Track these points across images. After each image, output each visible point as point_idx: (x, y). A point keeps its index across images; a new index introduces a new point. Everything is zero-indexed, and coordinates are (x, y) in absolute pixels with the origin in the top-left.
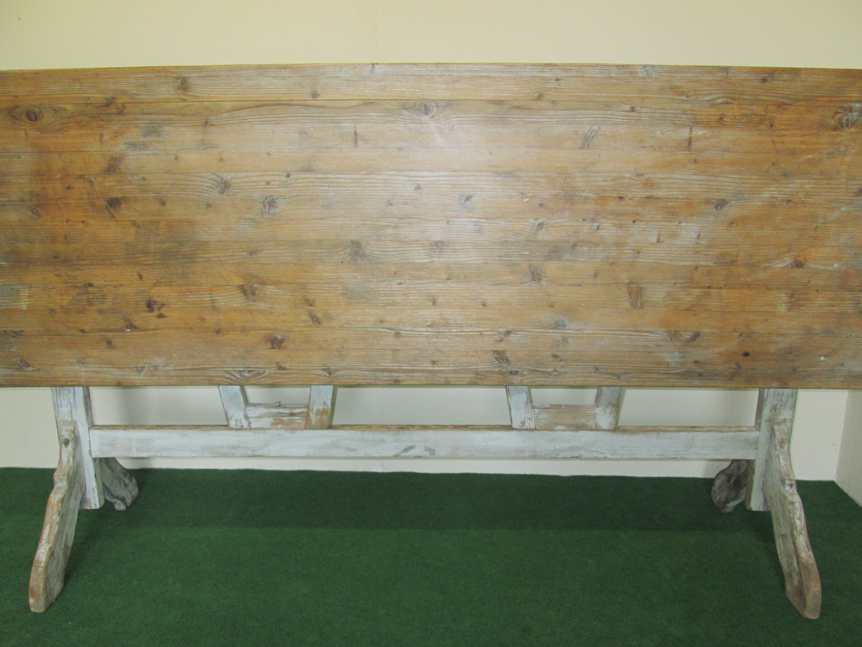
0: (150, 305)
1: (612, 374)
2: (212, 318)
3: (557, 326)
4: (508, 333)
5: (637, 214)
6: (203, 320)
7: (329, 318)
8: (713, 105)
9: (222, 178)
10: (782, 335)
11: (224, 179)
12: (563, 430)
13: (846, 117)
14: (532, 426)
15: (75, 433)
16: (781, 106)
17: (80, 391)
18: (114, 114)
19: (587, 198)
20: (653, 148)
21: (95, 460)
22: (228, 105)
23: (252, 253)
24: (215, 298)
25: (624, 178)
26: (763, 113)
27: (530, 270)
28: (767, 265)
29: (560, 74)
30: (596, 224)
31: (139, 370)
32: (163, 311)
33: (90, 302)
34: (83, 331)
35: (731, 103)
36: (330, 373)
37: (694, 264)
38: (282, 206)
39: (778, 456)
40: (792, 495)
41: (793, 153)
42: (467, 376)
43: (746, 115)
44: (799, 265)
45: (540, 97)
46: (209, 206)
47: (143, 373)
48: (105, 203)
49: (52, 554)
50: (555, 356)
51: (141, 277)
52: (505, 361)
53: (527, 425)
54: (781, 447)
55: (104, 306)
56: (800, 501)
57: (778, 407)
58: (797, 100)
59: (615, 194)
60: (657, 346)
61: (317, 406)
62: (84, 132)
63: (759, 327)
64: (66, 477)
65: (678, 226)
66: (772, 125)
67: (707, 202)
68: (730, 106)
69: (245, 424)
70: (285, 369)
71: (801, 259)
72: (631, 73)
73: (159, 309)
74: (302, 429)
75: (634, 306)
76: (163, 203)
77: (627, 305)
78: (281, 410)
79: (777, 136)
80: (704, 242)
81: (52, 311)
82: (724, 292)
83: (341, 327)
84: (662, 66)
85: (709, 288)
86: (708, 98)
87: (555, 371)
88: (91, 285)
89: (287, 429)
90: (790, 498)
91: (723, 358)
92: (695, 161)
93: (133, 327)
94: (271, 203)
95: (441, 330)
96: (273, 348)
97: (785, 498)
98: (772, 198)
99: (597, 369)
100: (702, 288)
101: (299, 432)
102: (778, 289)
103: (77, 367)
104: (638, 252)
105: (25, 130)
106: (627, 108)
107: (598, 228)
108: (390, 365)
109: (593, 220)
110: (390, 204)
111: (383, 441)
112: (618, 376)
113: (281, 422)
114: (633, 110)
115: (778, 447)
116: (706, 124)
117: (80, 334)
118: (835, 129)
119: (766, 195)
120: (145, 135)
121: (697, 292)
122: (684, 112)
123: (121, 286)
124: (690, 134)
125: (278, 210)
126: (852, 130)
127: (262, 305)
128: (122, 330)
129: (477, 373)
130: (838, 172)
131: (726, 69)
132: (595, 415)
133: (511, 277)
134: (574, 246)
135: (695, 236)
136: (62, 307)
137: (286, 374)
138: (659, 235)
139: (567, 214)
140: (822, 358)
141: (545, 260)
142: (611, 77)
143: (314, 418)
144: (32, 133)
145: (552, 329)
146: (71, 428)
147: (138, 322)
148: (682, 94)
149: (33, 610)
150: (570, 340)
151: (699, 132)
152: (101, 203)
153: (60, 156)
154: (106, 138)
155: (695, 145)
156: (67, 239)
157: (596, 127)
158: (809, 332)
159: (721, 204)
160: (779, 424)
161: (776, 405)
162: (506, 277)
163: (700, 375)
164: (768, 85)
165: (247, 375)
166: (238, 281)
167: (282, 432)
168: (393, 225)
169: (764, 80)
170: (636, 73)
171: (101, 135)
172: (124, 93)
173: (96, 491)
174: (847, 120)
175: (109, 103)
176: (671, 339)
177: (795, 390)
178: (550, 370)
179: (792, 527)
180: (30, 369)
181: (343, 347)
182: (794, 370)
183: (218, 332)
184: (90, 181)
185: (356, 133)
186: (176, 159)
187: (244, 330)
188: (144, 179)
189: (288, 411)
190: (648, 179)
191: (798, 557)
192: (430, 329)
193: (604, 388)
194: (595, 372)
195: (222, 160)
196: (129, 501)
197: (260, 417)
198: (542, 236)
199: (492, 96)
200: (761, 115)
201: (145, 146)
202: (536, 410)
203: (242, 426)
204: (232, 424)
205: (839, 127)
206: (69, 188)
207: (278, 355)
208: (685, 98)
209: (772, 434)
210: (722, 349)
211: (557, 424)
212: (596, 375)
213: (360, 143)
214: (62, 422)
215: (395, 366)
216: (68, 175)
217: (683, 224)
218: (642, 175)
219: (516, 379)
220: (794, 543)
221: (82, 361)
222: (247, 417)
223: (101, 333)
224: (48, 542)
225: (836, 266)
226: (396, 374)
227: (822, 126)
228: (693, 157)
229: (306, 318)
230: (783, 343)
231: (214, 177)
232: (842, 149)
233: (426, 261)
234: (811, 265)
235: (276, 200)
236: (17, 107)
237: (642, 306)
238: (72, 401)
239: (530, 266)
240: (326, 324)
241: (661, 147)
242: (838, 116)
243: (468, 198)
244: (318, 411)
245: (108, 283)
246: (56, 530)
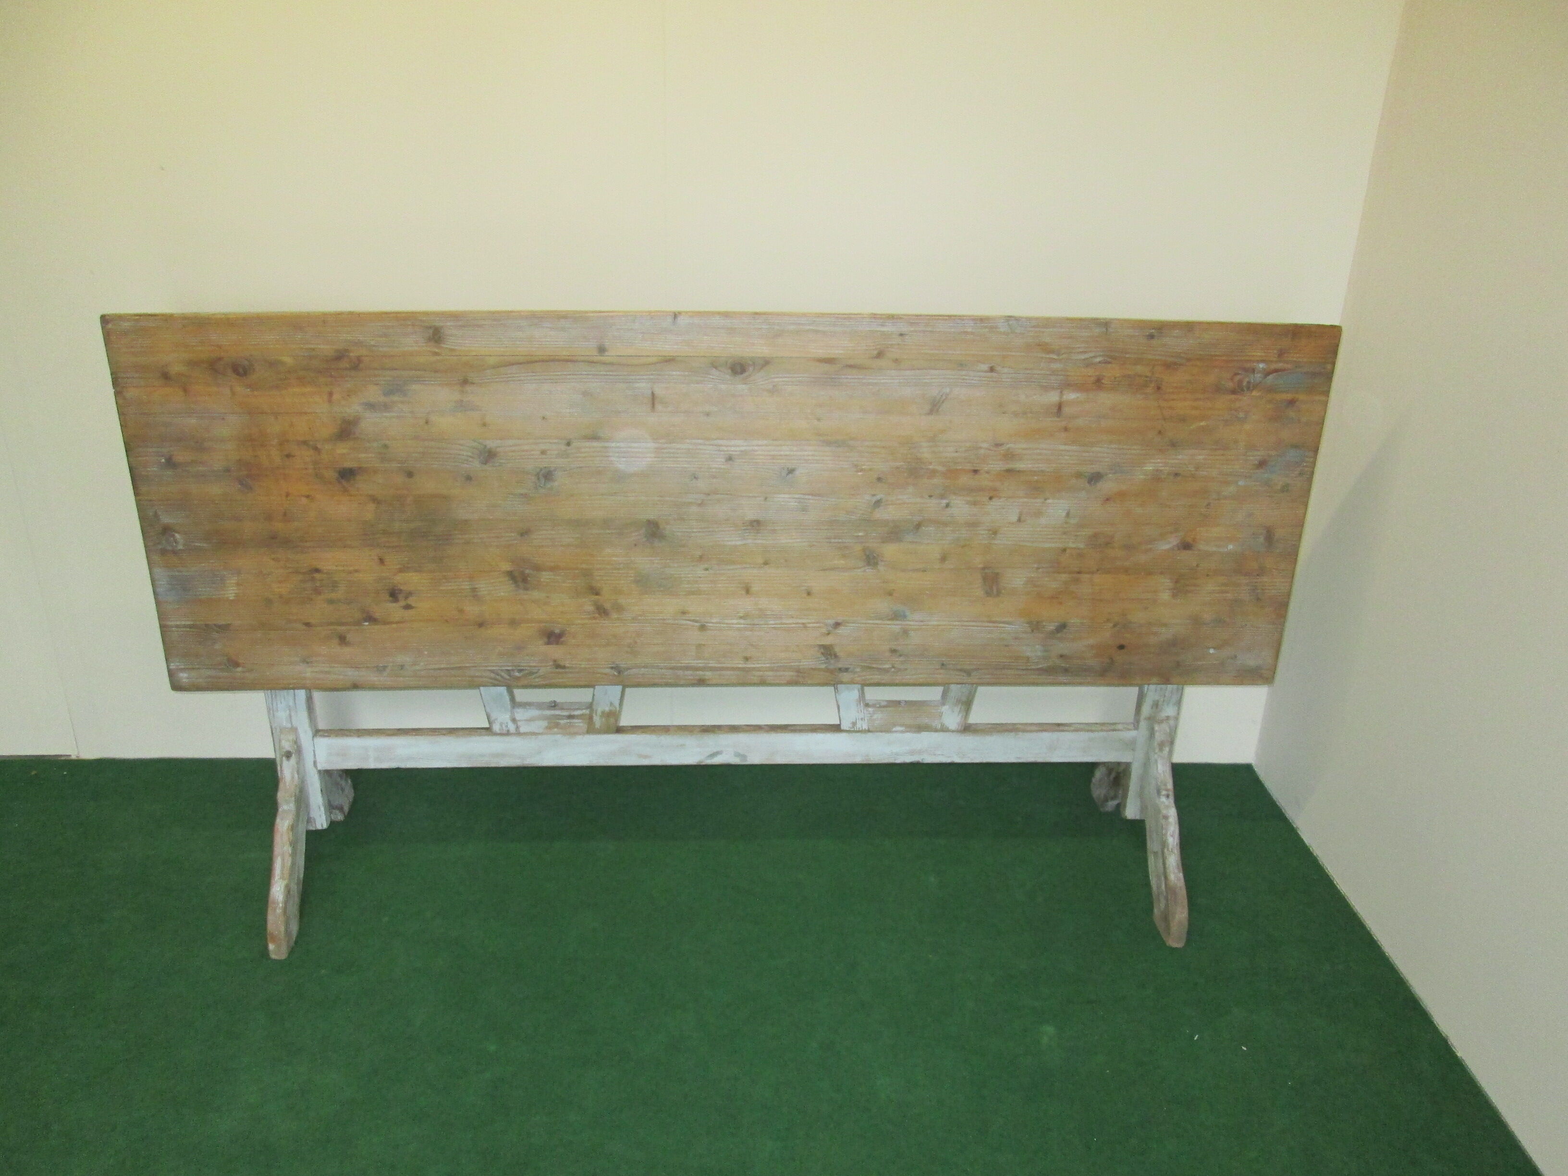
0: (394, 594)
1: (961, 670)
2: (472, 610)
3: (896, 616)
4: (837, 625)
5: (995, 490)
6: (461, 611)
7: (619, 608)
8: (1088, 364)
9: (485, 446)
10: (1165, 625)
11: (488, 447)
12: (902, 732)
13: (1247, 380)
14: (865, 727)
15: (296, 742)
16: (1169, 366)
17: (301, 694)
18: (346, 369)
19: (934, 472)
20: (1016, 414)
21: (319, 772)
22: (492, 361)
23: (524, 533)
24: (477, 586)
25: (981, 448)
26: (1149, 374)
27: (865, 554)
28: (1149, 546)
29: (905, 329)
30: (944, 502)
31: (381, 669)
32: (411, 601)
33: (317, 591)
34: (308, 624)
35: (1109, 363)
36: (619, 672)
37: (1061, 546)
38: (561, 481)
39: (1156, 761)
40: (1167, 807)
41: (1183, 419)
42: (787, 673)
43: (1129, 376)
44: (1186, 546)
45: (880, 355)
46: (469, 478)
47: (385, 674)
48: (336, 475)
49: (288, 891)
50: (894, 651)
51: (381, 561)
52: (833, 657)
53: (859, 726)
54: (1161, 750)
55: (333, 595)
56: (1176, 814)
57: (1160, 703)
58: (1189, 360)
59: (969, 467)
60: (1016, 638)
61: (603, 707)
62: (308, 389)
63: (1138, 617)
64: (293, 798)
65: (1043, 503)
66: (1159, 388)
67: (1079, 475)
68: (1109, 366)
69: (512, 727)
70: (564, 667)
71: (1189, 540)
72: (992, 327)
73: (406, 598)
74: (583, 734)
75: (988, 594)
76: (410, 474)
77: (979, 592)
78: (558, 712)
79: (1165, 400)
80: (1073, 521)
81: (269, 602)
82: (1098, 578)
83: (634, 619)
84: (1029, 319)
85: (1079, 573)
86: (1083, 357)
87: (893, 667)
88: (317, 571)
89: (564, 734)
90: (1164, 812)
91: (1094, 652)
92: (1066, 429)
93: (371, 619)
94: (547, 475)
95: (756, 621)
96: (549, 643)
97: (1159, 811)
98: (1157, 470)
99: (943, 665)
100: (1070, 573)
101: (579, 737)
102: (1162, 573)
103: (301, 667)
104: (995, 533)
105: (231, 388)
106: (985, 367)
107: (947, 506)
108: (694, 663)
109: (942, 497)
110: (695, 478)
111: (682, 746)
112: (968, 673)
113: (557, 725)
114: (992, 369)
115: (1157, 751)
116: (1079, 387)
117: (304, 627)
118: (1233, 392)
119: (1149, 468)
120: (386, 394)
121: (1064, 577)
122: (1054, 372)
123: (356, 571)
124: (1061, 397)
125: (556, 484)
126: (1255, 393)
127: (536, 594)
128: (358, 623)
129: (798, 671)
130: (1236, 442)
131: (1105, 324)
132: (941, 715)
133: (843, 562)
134: (918, 526)
135: (1064, 514)
136: (281, 597)
137: (566, 673)
138: (1021, 514)
139: (911, 489)
140: (1212, 651)
141: (883, 542)
142: (966, 333)
143: (598, 721)
144: (239, 389)
145: (889, 620)
146: (291, 737)
147: (378, 612)
148: (1052, 352)
149: (273, 956)
150: (912, 633)
151: (1071, 396)
152: (331, 474)
153: (276, 418)
154: (336, 397)
155: (1066, 410)
156: (286, 517)
157: (947, 390)
158: (1196, 621)
159: (1095, 478)
160: (1161, 722)
161: (1158, 701)
162: (836, 562)
163: (1066, 671)
164: (1154, 342)
165: (517, 674)
166: (506, 566)
167: (559, 737)
168: (699, 502)
169: (1151, 337)
170: (996, 327)
171: (331, 394)
172: (359, 344)
173: (322, 809)
174: (1249, 382)
175: (340, 356)
176: (1033, 631)
177: (1180, 686)
178: (887, 666)
179: (1164, 844)
180: (240, 669)
181: (636, 643)
182: (1178, 664)
183: (481, 625)
184: (316, 449)
185: (653, 394)
186: (427, 423)
187: (513, 623)
188: (386, 446)
189: (566, 713)
190: (1009, 449)
191: (1166, 878)
192: (742, 621)
193: (953, 687)
194: (941, 669)
195: (484, 425)
196: (346, 809)
197: (530, 720)
198: (881, 514)
199: (821, 353)
200: (1147, 377)
201: (386, 407)
202: (870, 709)
203: (508, 731)
204: (496, 728)
205: (1237, 390)
206: (288, 456)
207: (556, 652)
208: (1055, 357)
209: (1152, 733)
210: (1091, 641)
211: (895, 725)
212: (942, 671)
213: (659, 407)
214: (278, 730)
215: (700, 663)
216: (288, 441)
217: (1049, 501)
218: (1001, 445)
219: (845, 677)
220: (1164, 864)
221: (305, 661)
222: (514, 720)
223: (332, 627)
224: (282, 878)
225: (1231, 547)
226: (701, 673)
227: (1218, 389)
228: (1063, 424)
229: (590, 608)
230: (1166, 634)
231: (475, 444)
232: (1241, 415)
233: (739, 543)
234: (1202, 546)
235: (554, 473)
236: (220, 359)
237: (999, 593)
238: (291, 703)
239: (864, 550)
240: (615, 616)
241: (1025, 413)
242: (1238, 378)
243: (791, 471)
244: (603, 713)
245: (341, 568)
246: (288, 863)
